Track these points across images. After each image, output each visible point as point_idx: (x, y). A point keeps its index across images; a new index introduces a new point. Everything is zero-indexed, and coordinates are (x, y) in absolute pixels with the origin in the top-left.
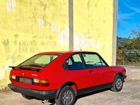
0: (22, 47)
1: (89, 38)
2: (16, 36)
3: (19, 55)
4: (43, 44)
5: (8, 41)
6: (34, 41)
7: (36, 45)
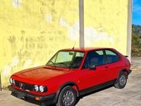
0: (29, 43)
1: (101, 31)
2: (23, 32)
3: (26, 52)
4: (51, 39)
5: (14, 38)
6: (42, 37)
7: (43, 41)
